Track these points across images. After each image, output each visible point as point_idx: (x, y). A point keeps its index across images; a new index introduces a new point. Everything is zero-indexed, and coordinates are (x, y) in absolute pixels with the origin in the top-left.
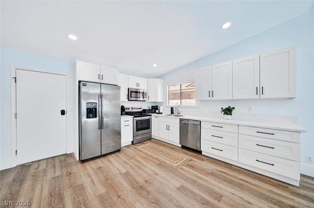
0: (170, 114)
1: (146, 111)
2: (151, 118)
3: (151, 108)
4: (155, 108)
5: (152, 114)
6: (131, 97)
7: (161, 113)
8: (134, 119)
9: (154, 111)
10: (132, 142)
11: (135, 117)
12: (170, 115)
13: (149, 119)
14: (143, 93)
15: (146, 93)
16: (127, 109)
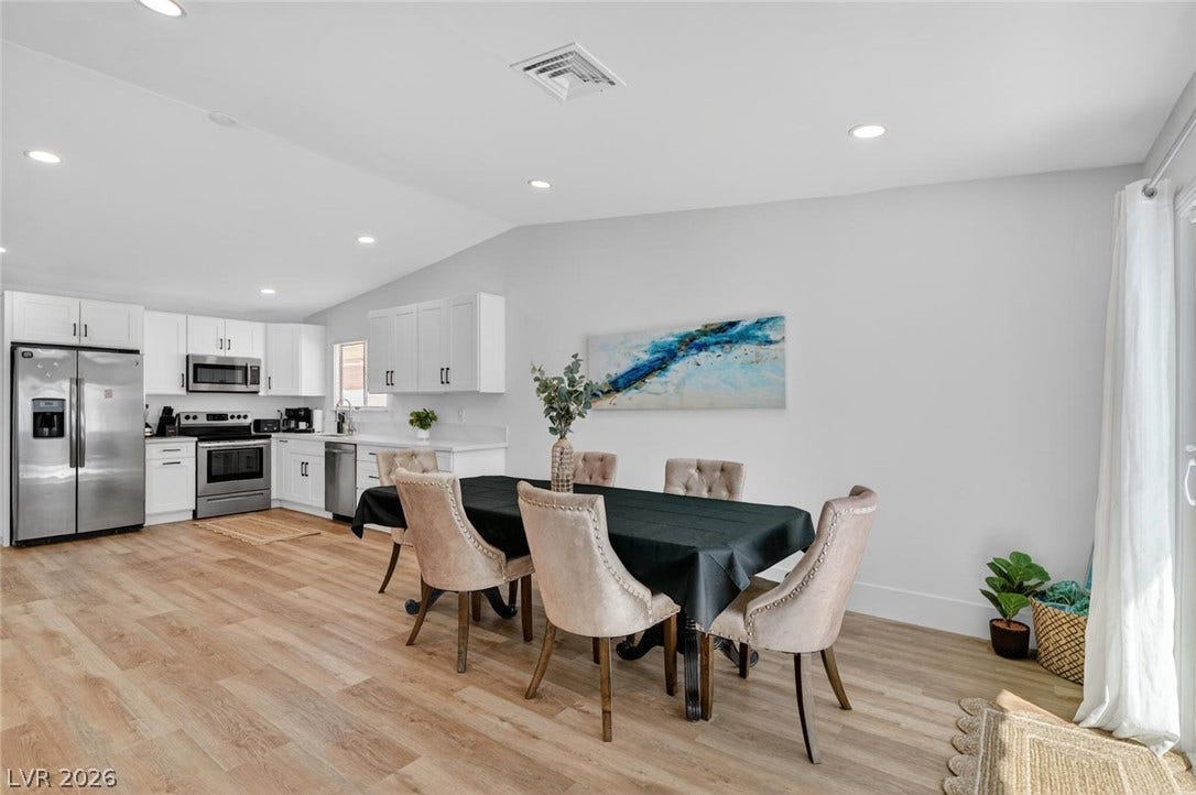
1: (262, 425)
2: (269, 446)
3: (284, 416)
5: (273, 435)
6: (195, 381)
8: (200, 444)
9: (292, 424)
10: (195, 513)
11: (201, 440)
13: (261, 449)
14: (246, 367)
15: (259, 368)
16: (187, 417)
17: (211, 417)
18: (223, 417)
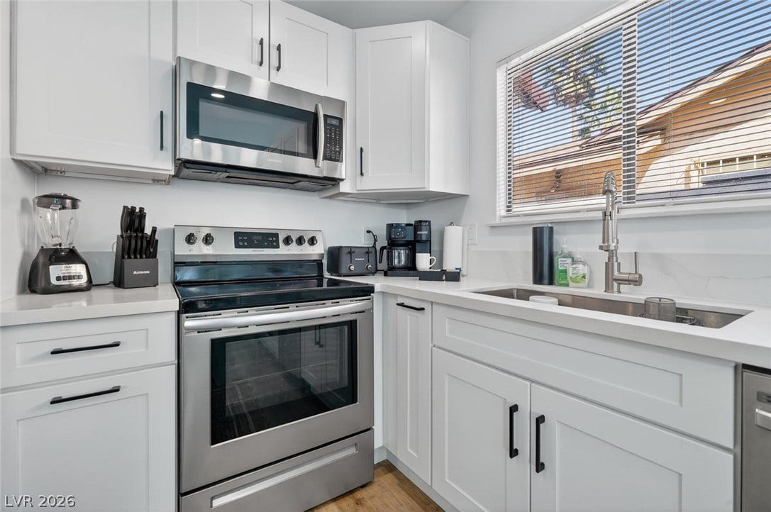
0: (530, 285)
1: (345, 259)
2: (368, 313)
3: (383, 242)
4: (410, 237)
5: (383, 284)
7: (454, 277)
9: (400, 257)
12: (524, 295)
13: (352, 325)
14: (316, 115)
15: (341, 120)
16: (190, 239)
17: (244, 238)
18: (269, 239)
